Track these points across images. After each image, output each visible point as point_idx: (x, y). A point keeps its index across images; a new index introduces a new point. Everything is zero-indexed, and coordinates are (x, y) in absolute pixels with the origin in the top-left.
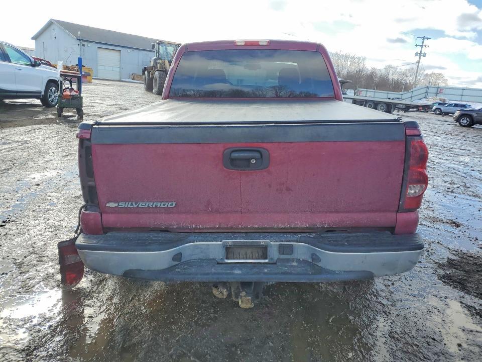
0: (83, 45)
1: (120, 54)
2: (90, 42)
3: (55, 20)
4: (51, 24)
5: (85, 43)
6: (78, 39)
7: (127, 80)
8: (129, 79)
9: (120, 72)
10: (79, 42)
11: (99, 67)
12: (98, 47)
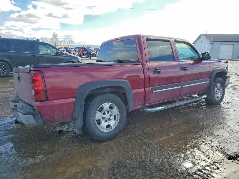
0: (213, 44)
1: (234, 46)
2: (217, 41)
3: (202, 34)
4: (200, 36)
5: (214, 43)
6: (210, 41)
7: (236, 59)
8: (237, 59)
9: (232, 55)
10: (211, 43)
11: (220, 54)
12: (221, 44)
